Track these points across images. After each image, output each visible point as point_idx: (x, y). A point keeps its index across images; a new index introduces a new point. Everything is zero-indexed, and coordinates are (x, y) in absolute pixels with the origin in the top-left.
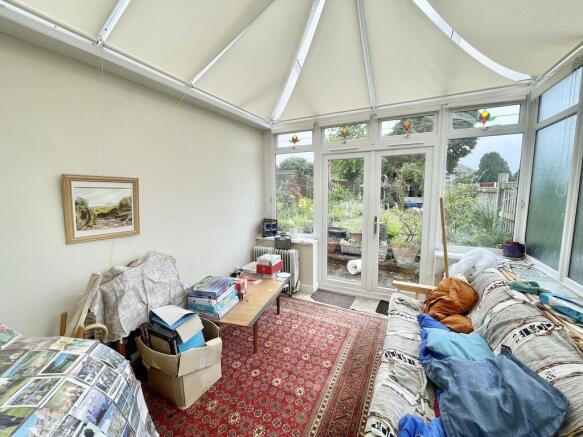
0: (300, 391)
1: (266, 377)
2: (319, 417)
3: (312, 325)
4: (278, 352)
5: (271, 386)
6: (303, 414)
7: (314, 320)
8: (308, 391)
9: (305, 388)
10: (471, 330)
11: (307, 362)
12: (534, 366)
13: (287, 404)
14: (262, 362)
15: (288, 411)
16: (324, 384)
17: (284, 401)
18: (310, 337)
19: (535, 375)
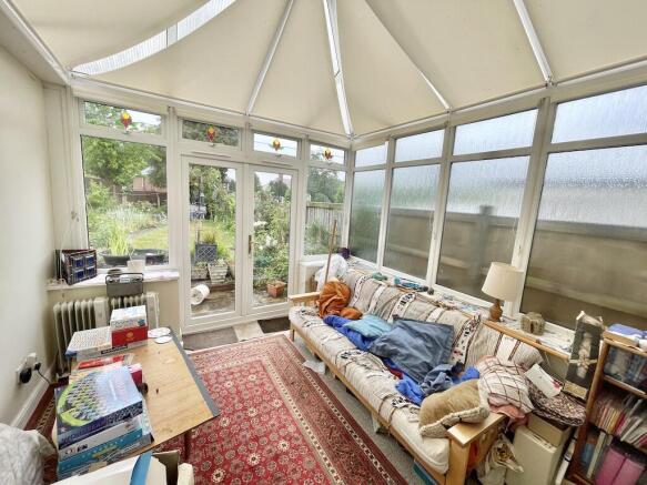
0: (283, 445)
1: (237, 466)
2: (319, 448)
3: (221, 379)
4: (217, 431)
5: (252, 469)
6: (307, 459)
7: (217, 372)
8: (289, 438)
9: (284, 438)
10: (361, 315)
11: (259, 416)
12: (422, 318)
13: (286, 467)
14: (212, 459)
15: (294, 471)
16: (293, 421)
17: (280, 468)
18: (233, 391)
19: (424, 322)
